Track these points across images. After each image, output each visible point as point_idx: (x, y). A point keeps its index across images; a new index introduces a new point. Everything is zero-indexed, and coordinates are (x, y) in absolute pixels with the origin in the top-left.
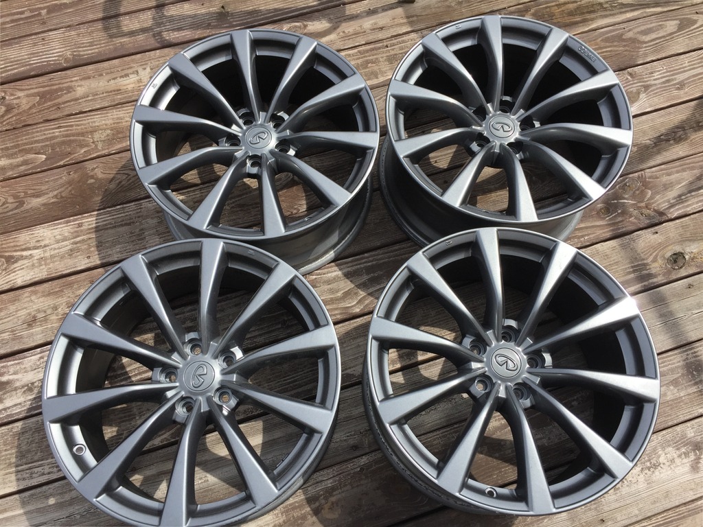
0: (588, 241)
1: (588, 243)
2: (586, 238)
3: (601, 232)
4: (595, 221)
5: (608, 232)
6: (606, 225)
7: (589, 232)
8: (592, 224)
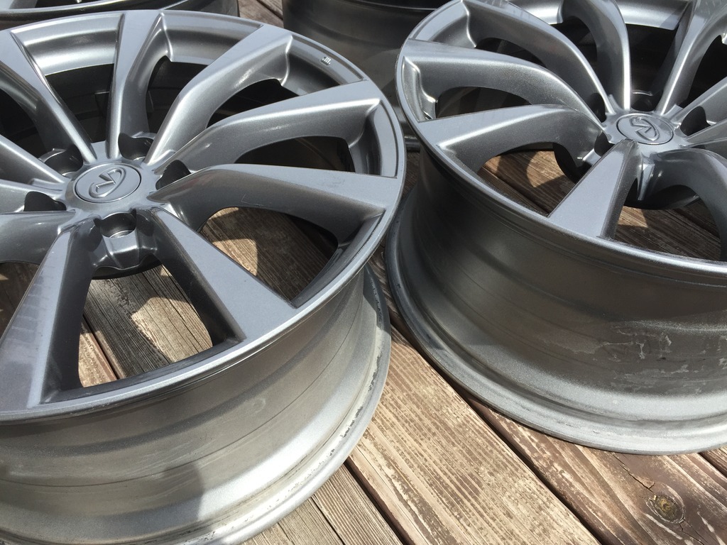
0: (559, 481)
1: (555, 484)
2: (567, 475)
3: (605, 508)
4: (624, 488)
5: (613, 525)
6: (629, 517)
7: (587, 481)
8: (611, 484)
